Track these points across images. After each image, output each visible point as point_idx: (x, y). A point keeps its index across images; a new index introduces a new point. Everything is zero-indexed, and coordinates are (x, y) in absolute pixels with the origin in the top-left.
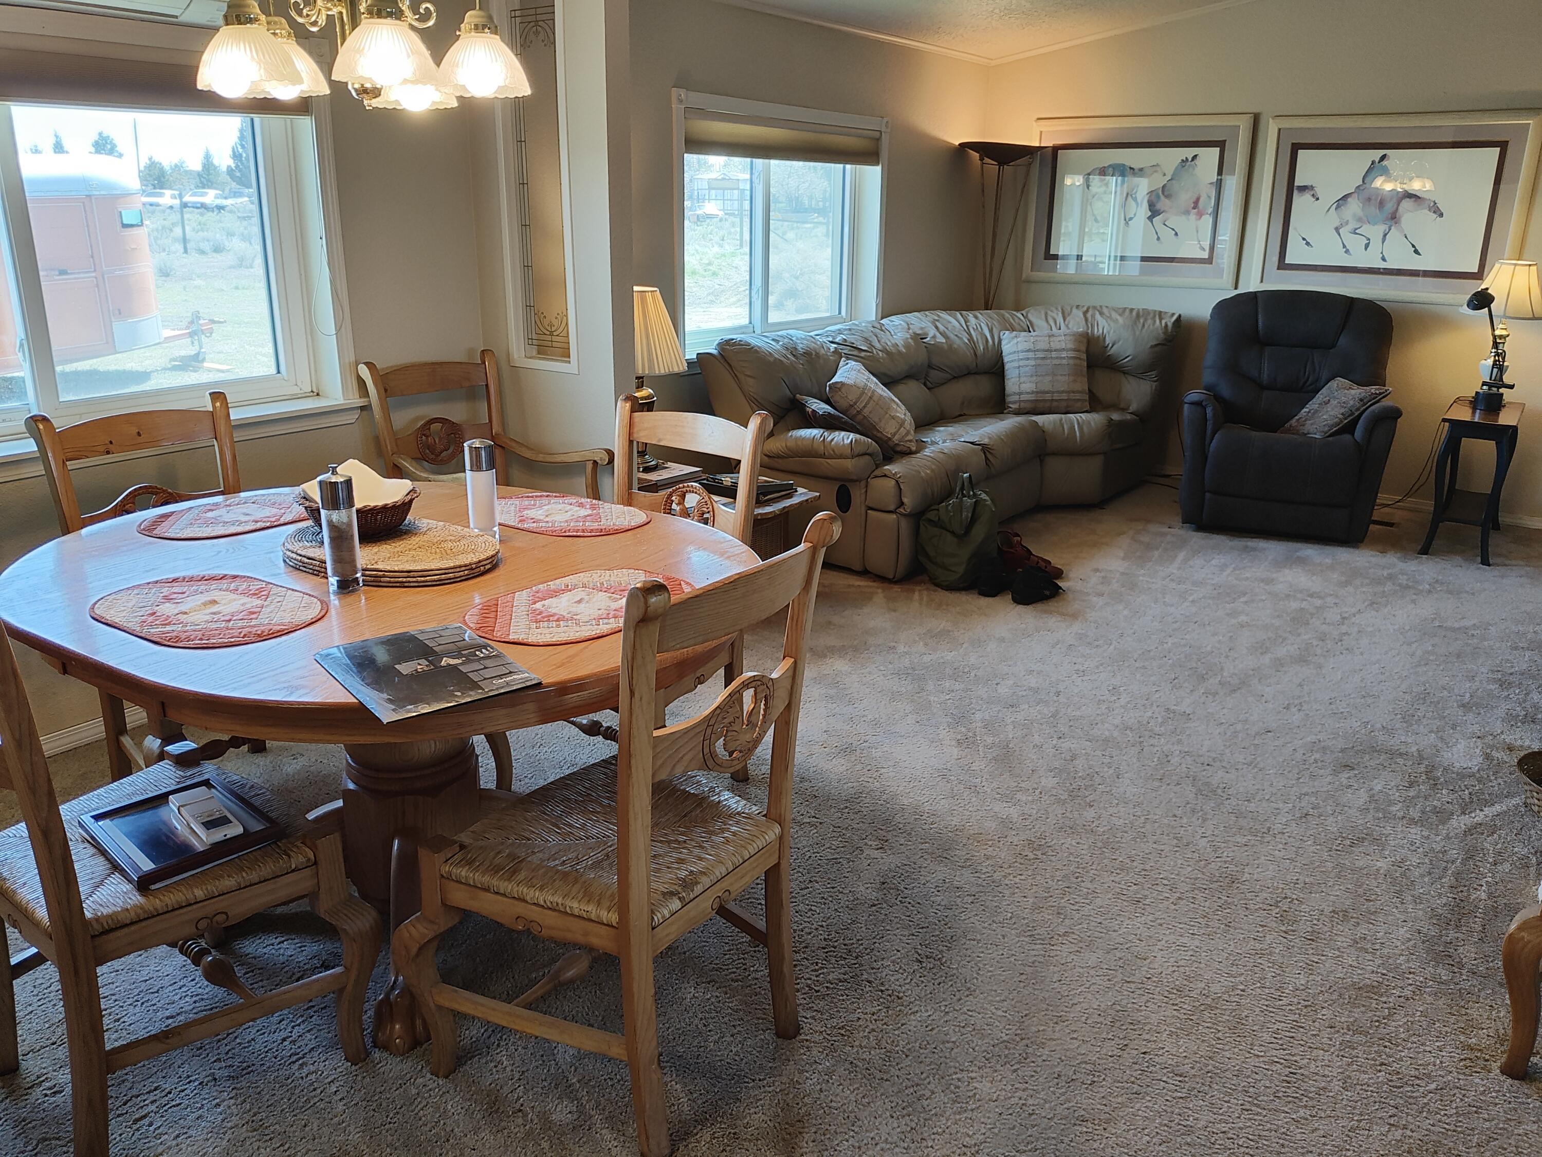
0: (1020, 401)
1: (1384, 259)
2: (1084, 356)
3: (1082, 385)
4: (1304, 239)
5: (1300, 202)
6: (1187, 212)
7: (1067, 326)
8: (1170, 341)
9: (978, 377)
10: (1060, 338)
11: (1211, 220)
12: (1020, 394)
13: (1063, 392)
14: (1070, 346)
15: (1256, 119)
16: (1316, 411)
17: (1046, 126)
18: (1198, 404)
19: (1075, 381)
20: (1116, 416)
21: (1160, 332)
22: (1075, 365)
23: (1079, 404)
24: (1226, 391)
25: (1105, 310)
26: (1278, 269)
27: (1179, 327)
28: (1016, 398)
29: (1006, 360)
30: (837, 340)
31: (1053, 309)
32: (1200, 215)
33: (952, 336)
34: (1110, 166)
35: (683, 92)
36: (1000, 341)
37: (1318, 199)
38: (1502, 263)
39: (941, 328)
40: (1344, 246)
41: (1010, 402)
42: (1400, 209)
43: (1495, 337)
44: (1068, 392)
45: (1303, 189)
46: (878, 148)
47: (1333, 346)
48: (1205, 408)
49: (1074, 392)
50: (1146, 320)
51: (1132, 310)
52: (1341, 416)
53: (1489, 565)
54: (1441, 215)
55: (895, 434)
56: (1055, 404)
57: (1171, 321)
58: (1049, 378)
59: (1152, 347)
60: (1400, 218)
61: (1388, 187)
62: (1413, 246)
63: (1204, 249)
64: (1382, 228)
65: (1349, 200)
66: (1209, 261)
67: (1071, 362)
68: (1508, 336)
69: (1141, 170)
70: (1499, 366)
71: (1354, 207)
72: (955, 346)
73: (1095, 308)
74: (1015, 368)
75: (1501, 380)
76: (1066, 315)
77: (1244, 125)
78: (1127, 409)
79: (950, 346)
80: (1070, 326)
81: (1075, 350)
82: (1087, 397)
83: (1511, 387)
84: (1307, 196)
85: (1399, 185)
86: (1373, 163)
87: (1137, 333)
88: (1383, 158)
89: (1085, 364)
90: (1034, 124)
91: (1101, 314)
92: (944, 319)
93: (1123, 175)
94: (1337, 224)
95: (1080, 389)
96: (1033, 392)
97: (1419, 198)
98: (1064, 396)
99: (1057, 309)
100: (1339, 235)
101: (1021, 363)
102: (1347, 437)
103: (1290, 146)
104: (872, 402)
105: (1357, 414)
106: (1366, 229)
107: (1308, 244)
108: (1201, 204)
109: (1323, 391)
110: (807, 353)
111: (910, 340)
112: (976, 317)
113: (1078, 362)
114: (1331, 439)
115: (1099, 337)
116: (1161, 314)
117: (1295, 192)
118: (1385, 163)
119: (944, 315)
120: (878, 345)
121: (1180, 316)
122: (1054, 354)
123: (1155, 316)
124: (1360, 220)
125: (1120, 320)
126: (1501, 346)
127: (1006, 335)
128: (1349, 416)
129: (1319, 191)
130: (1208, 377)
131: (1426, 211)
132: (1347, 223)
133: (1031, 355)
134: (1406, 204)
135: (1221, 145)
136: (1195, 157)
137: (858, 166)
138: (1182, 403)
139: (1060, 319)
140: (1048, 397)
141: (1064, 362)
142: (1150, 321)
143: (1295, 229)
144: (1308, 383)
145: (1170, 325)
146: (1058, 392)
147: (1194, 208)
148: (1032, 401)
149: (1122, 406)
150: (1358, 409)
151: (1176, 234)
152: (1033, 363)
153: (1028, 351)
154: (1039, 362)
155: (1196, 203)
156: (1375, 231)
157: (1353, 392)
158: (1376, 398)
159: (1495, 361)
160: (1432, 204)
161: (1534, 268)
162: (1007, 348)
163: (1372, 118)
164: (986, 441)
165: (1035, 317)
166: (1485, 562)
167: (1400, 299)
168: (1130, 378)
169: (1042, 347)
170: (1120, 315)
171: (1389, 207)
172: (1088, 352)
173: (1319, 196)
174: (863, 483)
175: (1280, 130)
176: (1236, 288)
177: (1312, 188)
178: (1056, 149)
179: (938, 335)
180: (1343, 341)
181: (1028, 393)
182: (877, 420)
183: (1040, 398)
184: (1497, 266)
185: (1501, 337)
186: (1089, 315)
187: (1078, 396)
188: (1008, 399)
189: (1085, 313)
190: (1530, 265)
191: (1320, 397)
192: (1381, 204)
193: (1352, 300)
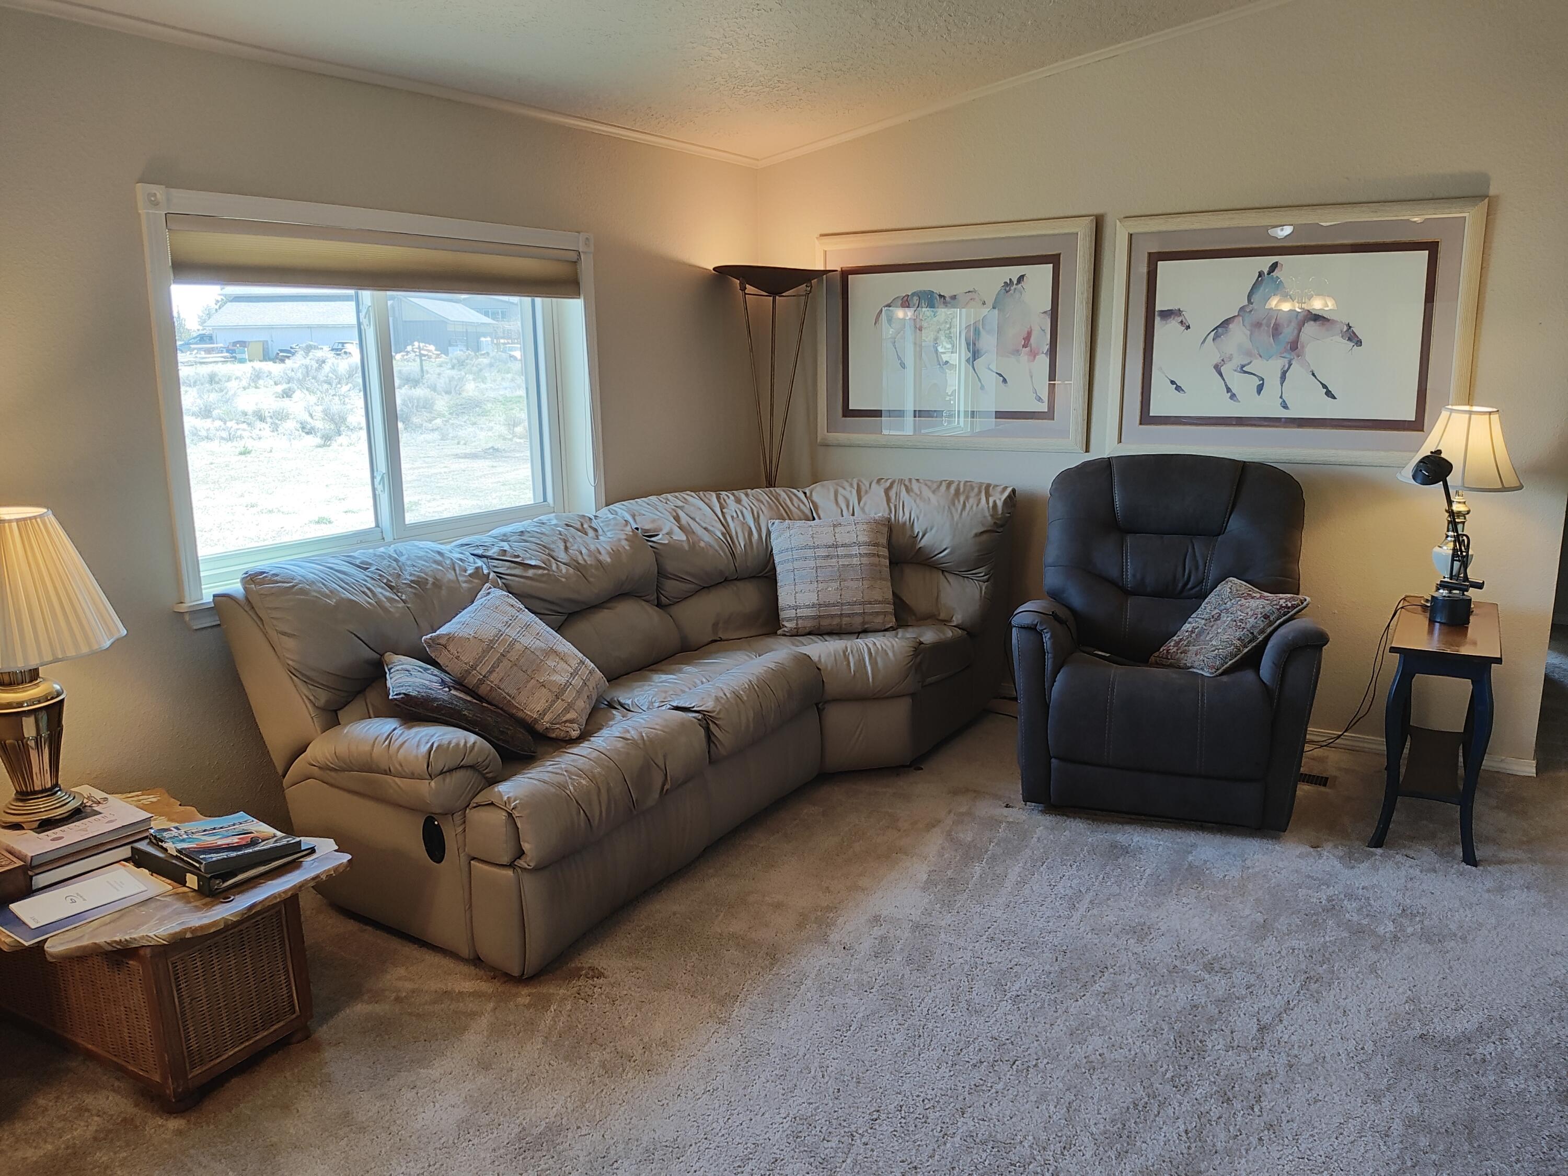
0: (797, 618)
1: (1285, 407)
2: (885, 552)
3: (883, 591)
4: (1173, 382)
5: (1163, 331)
6: (1016, 352)
7: (863, 510)
8: (1002, 526)
9: (740, 584)
10: (849, 528)
11: (1047, 360)
12: (796, 608)
13: (855, 603)
14: (863, 538)
15: (1099, 224)
16: (1202, 631)
17: (833, 245)
18: (1031, 628)
19: (871, 587)
20: (929, 636)
21: (987, 514)
22: (872, 565)
23: (879, 619)
24: (1076, 599)
25: (915, 486)
26: (1141, 424)
27: (1014, 506)
28: (792, 613)
29: (777, 559)
30: (489, 554)
31: (846, 485)
32: (1034, 354)
33: (699, 531)
34: (913, 294)
35: (159, 191)
36: (769, 533)
37: (1188, 327)
38: (1452, 411)
39: (684, 518)
40: (1229, 390)
41: (784, 619)
42: (1303, 336)
43: (1451, 513)
44: (863, 603)
45: (1167, 314)
46: (576, 274)
47: (1221, 531)
48: (1040, 634)
49: (870, 603)
50: (967, 498)
51: (949, 484)
52: (1238, 643)
53: (1475, 864)
54: (1359, 343)
55: (544, 713)
56: (845, 620)
57: (999, 499)
58: (835, 585)
59: (976, 535)
60: (1303, 347)
61: (1286, 307)
62: (1324, 386)
63: (1040, 399)
64: (1277, 364)
65: (1231, 326)
66: (1049, 415)
67: (865, 560)
68: (1468, 512)
69: (954, 297)
70: (1461, 556)
71: (1238, 334)
72: (702, 544)
73: (901, 481)
74: (788, 571)
75: (1466, 578)
76: (863, 493)
77: (1083, 231)
78: (950, 620)
79: (693, 546)
80: (867, 509)
81: (868, 544)
82: (890, 608)
83: (1480, 586)
84: (1173, 324)
85: (1297, 305)
86: (1261, 274)
87: (956, 517)
88: (1274, 266)
89: (888, 561)
90: (816, 241)
91: (908, 490)
92: (693, 505)
93: (931, 305)
94: (1217, 360)
95: (880, 599)
96: (813, 606)
97: (1328, 320)
98: (858, 609)
99: (851, 485)
100: (1221, 375)
101: (797, 564)
102: (1248, 676)
103: (1146, 255)
104: (505, 662)
105: (1261, 638)
106: (1257, 366)
107: (1178, 388)
108: (1033, 340)
109: (1211, 598)
110: (420, 583)
111: (624, 543)
112: (738, 501)
113: (876, 560)
114: (1225, 678)
115: (905, 524)
116: (988, 489)
117: (1157, 319)
118: (1274, 274)
119: (693, 500)
120: (562, 556)
121: (1014, 491)
122: (841, 551)
123: (980, 492)
124: (1249, 354)
125: (933, 498)
126: (1460, 527)
127: (777, 527)
128: (1250, 642)
129: (1189, 318)
130: (1052, 578)
131: (1339, 339)
132: (1230, 359)
133: (810, 553)
134: (1310, 328)
135: (1054, 260)
136: (1021, 279)
137: (554, 300)
138: (1010, 627)
139: (854, 499)
140: (835, 611)
141: (855, 561)
142: (972, 500)
143: (1160, 369)
144: (1189, 586)
145: (1000, 504)
146: (849, 604)
147: (1025, 346)
148: (814, 618)
149: (942, 616)
150: (1262, 631)
151: (1005, 381)
152: (812, 564)
153: (806, 547)
154: (820, 562)
155: (1027, 338)
156: (1270, 368)
157: (1253, 603)
158: (1289, 614)
159: (1454, 550)
160: (1345, 328)
161: (1495, 418)
162: (777, 544)
163: (1252, 214)
164: (709, 705)
165: (821, 494)
166: (1470, 859)
167: (1309, 459)
168: (951, 578)
169: (825, 542)
170: (934, 492)
171: (1288, 333)
172: (890, 545)
173: (1190, 322)
174: (458, 817)
175: (1131, 235)
176: (1087, 451)
177: (1179, 312)
178: (845, 274)
179: (677, 530)
180: (1236, 524)
181: (808, 607)
182: (513, 692)
183: (824, 611)
184: (1444, 414)
185: (1459, 514)
186: (892, 493)
187: (877, 608)
188: (783, 615)
189: (887, 491)
190: (1490, 413)
191: (1208, 606)
192: (1276, 331)
193: (1244, 464)
